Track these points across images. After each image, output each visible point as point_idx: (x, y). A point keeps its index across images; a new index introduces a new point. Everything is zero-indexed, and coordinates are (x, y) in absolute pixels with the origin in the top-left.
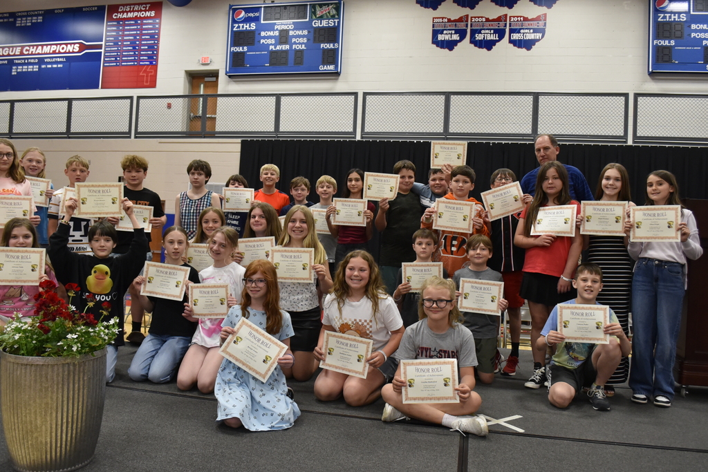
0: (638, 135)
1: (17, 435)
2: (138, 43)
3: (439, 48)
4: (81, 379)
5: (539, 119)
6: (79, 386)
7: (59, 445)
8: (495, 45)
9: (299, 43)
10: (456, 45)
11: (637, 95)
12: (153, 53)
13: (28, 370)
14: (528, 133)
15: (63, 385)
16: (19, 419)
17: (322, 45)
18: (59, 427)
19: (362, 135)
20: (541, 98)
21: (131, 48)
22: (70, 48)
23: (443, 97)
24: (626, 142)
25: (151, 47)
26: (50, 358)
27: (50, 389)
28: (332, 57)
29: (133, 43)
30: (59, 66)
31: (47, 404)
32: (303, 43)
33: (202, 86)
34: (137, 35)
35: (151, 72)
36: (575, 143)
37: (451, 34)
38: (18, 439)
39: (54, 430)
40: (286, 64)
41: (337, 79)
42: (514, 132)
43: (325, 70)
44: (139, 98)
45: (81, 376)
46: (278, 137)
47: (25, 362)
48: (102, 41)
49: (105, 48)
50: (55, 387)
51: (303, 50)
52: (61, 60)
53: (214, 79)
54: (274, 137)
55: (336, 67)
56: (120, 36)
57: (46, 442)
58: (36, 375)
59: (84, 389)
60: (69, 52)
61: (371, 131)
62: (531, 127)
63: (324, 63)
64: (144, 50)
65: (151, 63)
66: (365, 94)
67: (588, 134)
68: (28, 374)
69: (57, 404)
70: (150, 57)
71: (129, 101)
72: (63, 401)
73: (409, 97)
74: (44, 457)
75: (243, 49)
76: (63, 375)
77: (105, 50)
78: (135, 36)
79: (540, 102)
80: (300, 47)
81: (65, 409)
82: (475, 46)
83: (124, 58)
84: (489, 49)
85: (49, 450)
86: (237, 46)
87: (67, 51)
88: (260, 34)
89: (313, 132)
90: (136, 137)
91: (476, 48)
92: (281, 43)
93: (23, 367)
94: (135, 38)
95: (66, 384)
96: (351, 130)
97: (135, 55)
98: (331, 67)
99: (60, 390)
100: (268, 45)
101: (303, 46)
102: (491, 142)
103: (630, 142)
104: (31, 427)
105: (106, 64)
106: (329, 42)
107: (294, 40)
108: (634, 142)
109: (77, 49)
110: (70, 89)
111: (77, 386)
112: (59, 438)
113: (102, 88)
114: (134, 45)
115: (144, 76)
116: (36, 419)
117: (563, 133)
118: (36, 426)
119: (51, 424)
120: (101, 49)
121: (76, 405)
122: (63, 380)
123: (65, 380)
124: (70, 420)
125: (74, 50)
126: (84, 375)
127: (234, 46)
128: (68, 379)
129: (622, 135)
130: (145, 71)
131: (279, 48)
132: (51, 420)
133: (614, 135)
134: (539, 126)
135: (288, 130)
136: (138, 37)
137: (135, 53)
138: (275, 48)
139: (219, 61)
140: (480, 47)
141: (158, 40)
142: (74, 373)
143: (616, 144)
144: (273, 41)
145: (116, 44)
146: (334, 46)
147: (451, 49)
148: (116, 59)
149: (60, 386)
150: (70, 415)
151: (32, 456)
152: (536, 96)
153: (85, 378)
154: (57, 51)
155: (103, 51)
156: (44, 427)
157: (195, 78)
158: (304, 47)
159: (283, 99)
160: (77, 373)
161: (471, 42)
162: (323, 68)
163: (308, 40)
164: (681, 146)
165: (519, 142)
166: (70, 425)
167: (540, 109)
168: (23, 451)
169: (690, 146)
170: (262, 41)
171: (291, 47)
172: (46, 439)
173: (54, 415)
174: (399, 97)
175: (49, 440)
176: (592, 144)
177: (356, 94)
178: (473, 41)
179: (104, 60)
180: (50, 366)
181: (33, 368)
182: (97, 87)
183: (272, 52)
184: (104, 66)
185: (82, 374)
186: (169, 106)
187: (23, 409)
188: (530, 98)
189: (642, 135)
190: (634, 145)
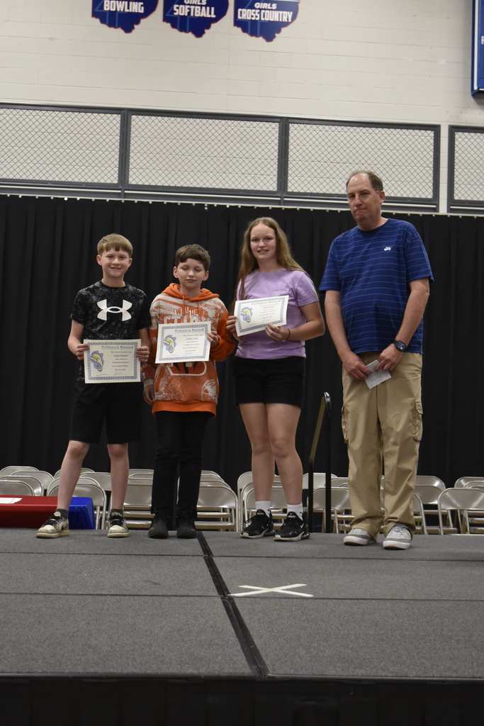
0: (456, 198)
3: (105, 27)
5: (290, 166)
8: (208, 27)
10: (138, 23)
11: (454, 129)
14: (271, 189)
20: (292, 127)
23: (117, 118)
24: (436, 210)
42: (246, 187)
62: (275, 179)
73: (47, 114)
79: (291, 135)
82: (174, 26)
84: (199, 33)
91: (175, 31)
102: (206, 203)
103: (443, 210)
108: (450, 210)
117: (330, 191)
129: (430, 197)
133: (417, 196)
134: (289, 178)
143: (421, 213)
147: (128, 29)
152: (285, 123)
161: (166, 19)
165: (256, 206)
167: (291, 147)
178: (169, 18)
188: (275, 127)
189: (463, 198)
190: (449, 214)
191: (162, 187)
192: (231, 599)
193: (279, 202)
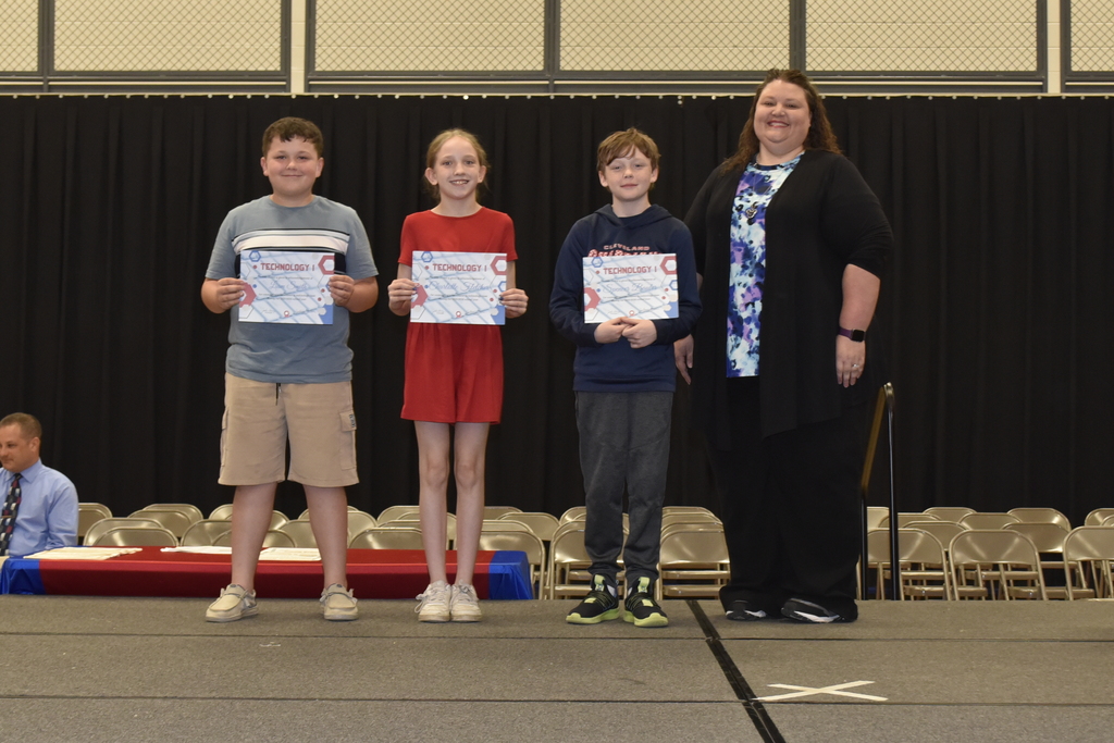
0: (1075, 68)
5: (809, 30)
19: (307, 80)
24: (1043, 88)
36: (909, 95)
42: (740, 67)
46: (51, 88)
54: (39, 88)
61: (334, 67)
62: (786, 52)
67: (943, 68)
89: (160, 72)
96: (276, 66)
102: (680, 95)
103: (1054, 88)
108: (1065, 88)
117: (873, 67)
129: (1033, 68)
133: (1012, 69)
134: (808, 50)
135: (83, 68)
143: (1018, 95)
176: (954, 95)
189: (1085, 69)
190: (1065, 95)
191: (612, 72)
192: (759, 705)
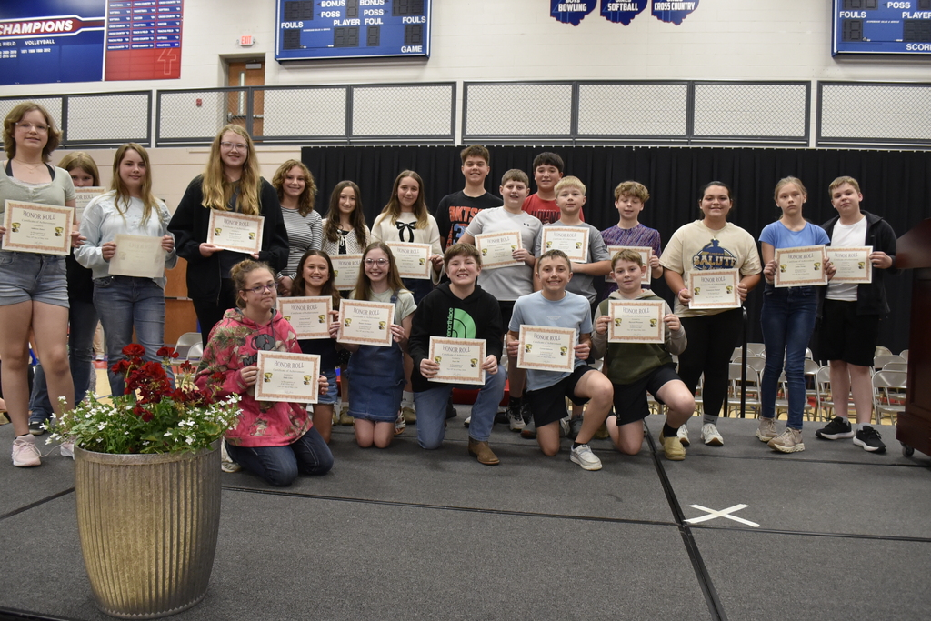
0: (823, 136)
1: (108, 565)
2: (153, 17)
3: (559, 23)
4: (195, 483)
5: (695, 116)
6: (192, 493)
7: (167, 576)
8: (633, 18)
9: (374, 17)
10: (582, 18)
11: (821, 84)
12: (175, 31)
13: (121, 474)
14: (681, 133)
15: (171, 491)
16: (110, 543)
17: (404, 19)
18: (168, 551)
19: (462, 139)
20: (698, 88)
21: (145, 25)
22: (60, 26)
23: (569, 87)
24: (807, 145)
25: (172, 24)
26: (152, 455)
27: (154, 499)
28: (418, 35)
29: (146, 18)
30: (46, 50)
31: (151, 519)
32: (379, 16)
33: (243, 75)
34: (152, 6)
35: (173, 58)
36: (743, 147)
37: (576, 3)
38: (109, 570)
39: (161, 556)
40: (355, 44)
41: (425, 65)
42: (662, 133)
43: (409, 52)
44: (160, 92)
45: (195, 479)
46: (351, 143)
47: (117, 462)
48: (104, 16)
49: (108, 25)
50: (161, 495)
51: (379, 25)
52: (48, 42)
53: (259, 66)
54: (346, 143)
55: (424, 48)
56: (129, 8)
57: (150, 573)
58: (133, 479)
59: (198, 496)
60: (59, 32)
61: (475, 133)
62: (684, 126)
63: (407, 44)
64: (162, 28)
65: (173, 45)
66: (466, 84)
67: (759, 134)
68: (121, 480)
69: (164, 519)
70: (171, 37)
71: (146, 96)
72: (172, 515)
73: (520, 87)
74: (147, 594)
75: (297, 25)
76: (171, 478)
77: (108, 28)
78: (148, 8)
79: (696, 93)
80: (374, 22)
81: (175, 526)
82: (608, 19)
83: (134, 39)
84: (626, 22)
85: (154, 582)
86: (289, 21)
87: (56, 30)
88: (320, 4)
89: (398, 135)
90: (157, 146)
91: (609, 22)
92: (349, 16)
93: (114, 470)
94: (149, 10)
95: (175, 490)
96: (449, 132)
97: (149, 35)
98: (417, 49)
99: (168, 500)
100: (332, 19)
101: (379, 20)
102: (634, 146)
103: (812, 145)
104: (129, 553)
105: (110, 48)
106: (413, 14)
107: (366, 12)
108: (818, 145)
109: (69, 27)
110: (62, 82)
111: (189, 492)
112: (168, 566)
113: (106, 80)
114: (148, 21)
115: (163, 63)
116: (136, 542)
117: (726, 134)
118: (136, 550)
119: (156, 548)
120: (103, 26)
121: (189, 520)
122: (171, 486)
123: (175, 486)
124: (182, 540)
125: (66, 29)
126: (198, 476)
127: (285, 21)
128: (178, 484)
129: (803, 135)
130: (164, 57)
131: (346, 22)
132: (157, 543)
133: (792, 135)
134: (695, 125)
135: (364, 134)
136: (153, 10)
137: (150, 32)
138: (341, 23)
139: (265, 41)
140: (614, 20)
141: (181, 13)
142: (185, 475)
143: (795, 148)
144: (338, 14)
145: (123, 20)
146: (420, 20)
147: (576, 23)
148: (124, 40)
149: (168, 493)
150: (182, 534)
151: (129, 593)
152: (691, 85)
153: (200, 481)
154: (42, 31)
155: (105, 29)
156: (146, 552)
157: (232, 64)
158: (379, 22)
159: (356, 92)
160: (189, 474)
161: (602, 14)
162: (406, 50)
163: (385, 12)
164: (878, 150)
165: (670, 146)
166: (182, 548)
167: (696, 102)
168: (117, 587)
169: (889, 150)
170: (323, 14)
171: (362, 21)
172: (150, 569)
173: (161, 535)
174: (512, 87)
175: (154, 570)
176: (765, 148)
177: (453, 84)
178: (605, 13)
179: (108, 42)
180: (152, 467)
181: (129, 471)
182: (99, 79)
183: (337, 29)
184: (107, 50)
185: (195, 476)
186: (199, 103)
187: (116, 528)
188: (684, 88)
189: (828, 136)
190: (818, 148)
191: (602, 135)
192: (688, 529)
193: (687, 143)
